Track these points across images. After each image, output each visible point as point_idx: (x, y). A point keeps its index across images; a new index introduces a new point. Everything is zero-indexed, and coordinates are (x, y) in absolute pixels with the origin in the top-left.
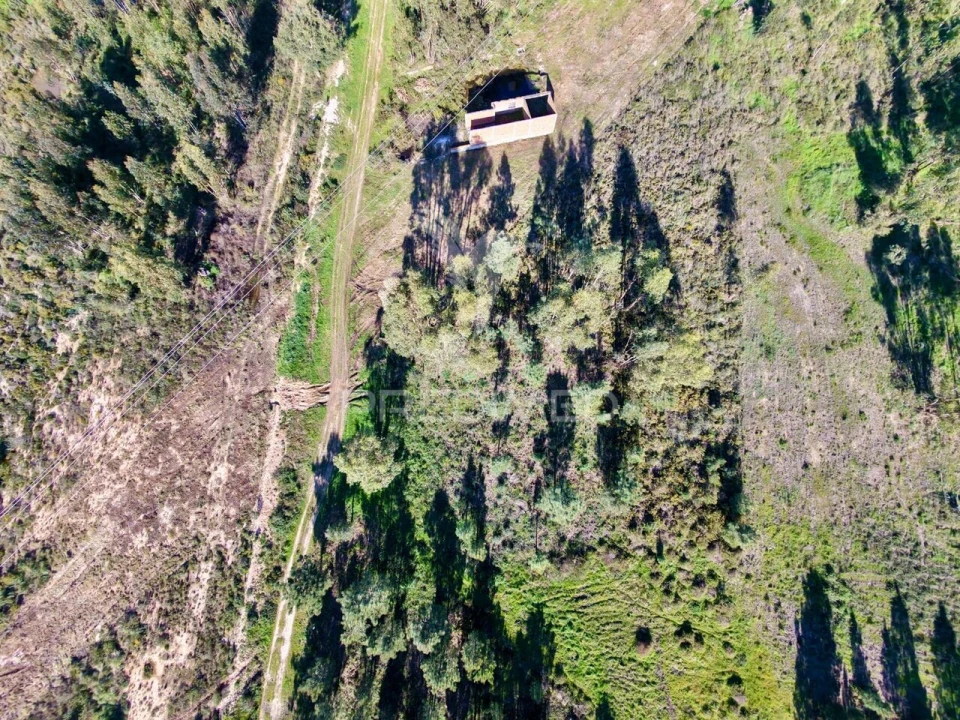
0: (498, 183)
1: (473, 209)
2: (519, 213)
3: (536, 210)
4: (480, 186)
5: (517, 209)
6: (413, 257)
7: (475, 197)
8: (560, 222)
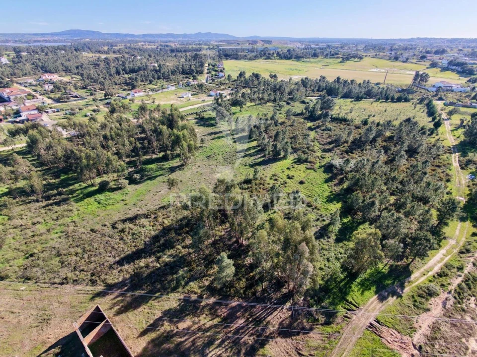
0: (166, 324)
1: (196, 326)
2: (182, 297)
3: (174, 290)
4: (177, 334)
5: (180, 299)
6: (256, 341)
7: (187, 332)
8: (176, 273)
